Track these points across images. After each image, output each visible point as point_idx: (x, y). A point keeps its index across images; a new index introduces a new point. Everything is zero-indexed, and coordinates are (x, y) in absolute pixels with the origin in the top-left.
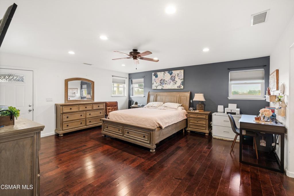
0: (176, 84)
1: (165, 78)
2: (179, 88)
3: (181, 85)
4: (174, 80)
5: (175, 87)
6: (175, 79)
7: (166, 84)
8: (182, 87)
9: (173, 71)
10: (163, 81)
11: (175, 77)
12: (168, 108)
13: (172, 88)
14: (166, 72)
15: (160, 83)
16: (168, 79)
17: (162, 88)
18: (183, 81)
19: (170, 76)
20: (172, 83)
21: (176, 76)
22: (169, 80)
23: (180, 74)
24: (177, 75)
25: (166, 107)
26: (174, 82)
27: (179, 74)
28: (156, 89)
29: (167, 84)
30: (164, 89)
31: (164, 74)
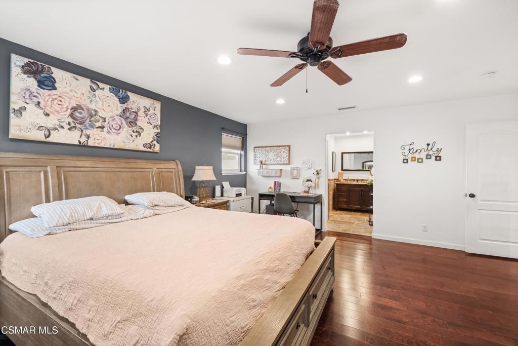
0: (140, 135)
1: (100, 105)
2: (149, 150)
3: (155, 142)
4: (133, 123)
5: (138, 144)
6: (136, 119)
7: (102, 128)
8: (157, 148)
9: (129, 93)
10: (85, 114)
11: (136, 113)
12: (162, 208)
13: (127, 147)
14: (101, 85)
15: (71, 120)
16: (111, 114)
17: (83, 139)
18: (159, 131)
19: (120, 108)
20: (126, 130)
21: (141, 113)
22: (118, 119)
23: (152, 111)
24: (142, 110)
25: (156, 208)
26: (134, 128)
27: (149, 110)
28: (43, 138)
29: (105, 129)
30: (90, 144)
31: (94, 90)
